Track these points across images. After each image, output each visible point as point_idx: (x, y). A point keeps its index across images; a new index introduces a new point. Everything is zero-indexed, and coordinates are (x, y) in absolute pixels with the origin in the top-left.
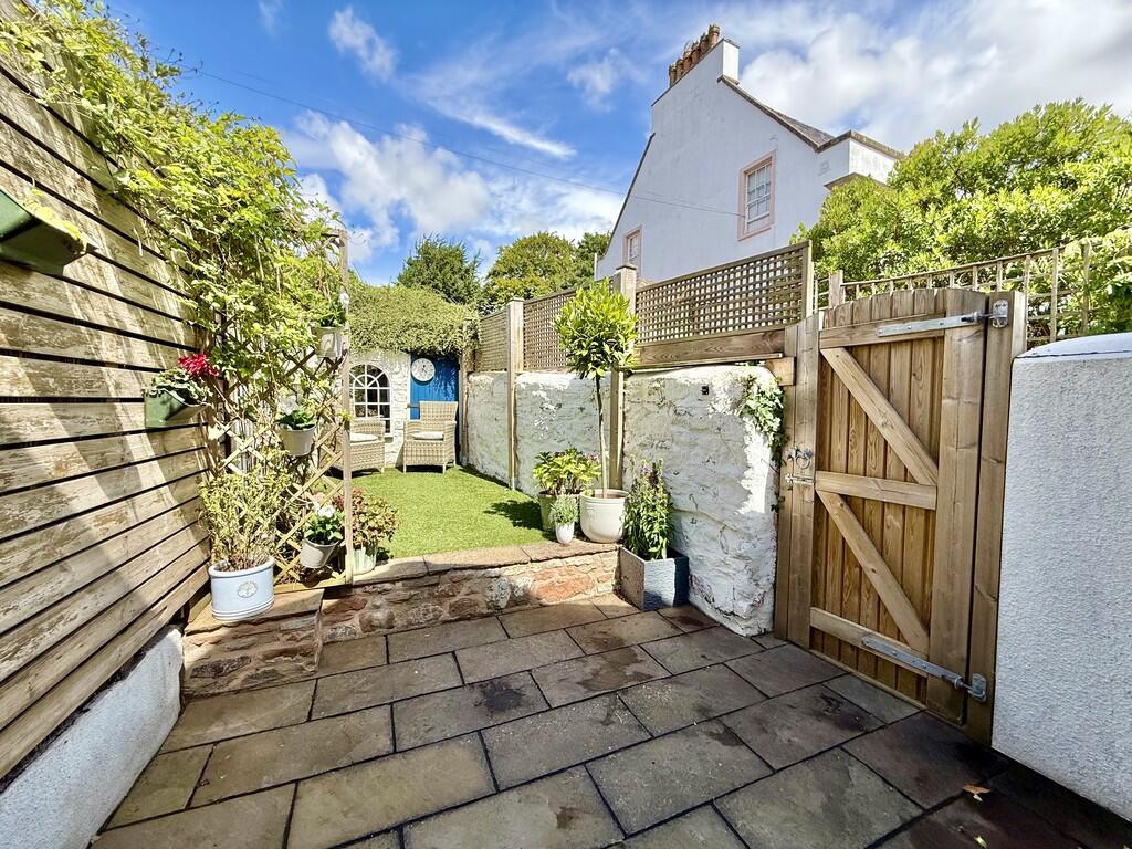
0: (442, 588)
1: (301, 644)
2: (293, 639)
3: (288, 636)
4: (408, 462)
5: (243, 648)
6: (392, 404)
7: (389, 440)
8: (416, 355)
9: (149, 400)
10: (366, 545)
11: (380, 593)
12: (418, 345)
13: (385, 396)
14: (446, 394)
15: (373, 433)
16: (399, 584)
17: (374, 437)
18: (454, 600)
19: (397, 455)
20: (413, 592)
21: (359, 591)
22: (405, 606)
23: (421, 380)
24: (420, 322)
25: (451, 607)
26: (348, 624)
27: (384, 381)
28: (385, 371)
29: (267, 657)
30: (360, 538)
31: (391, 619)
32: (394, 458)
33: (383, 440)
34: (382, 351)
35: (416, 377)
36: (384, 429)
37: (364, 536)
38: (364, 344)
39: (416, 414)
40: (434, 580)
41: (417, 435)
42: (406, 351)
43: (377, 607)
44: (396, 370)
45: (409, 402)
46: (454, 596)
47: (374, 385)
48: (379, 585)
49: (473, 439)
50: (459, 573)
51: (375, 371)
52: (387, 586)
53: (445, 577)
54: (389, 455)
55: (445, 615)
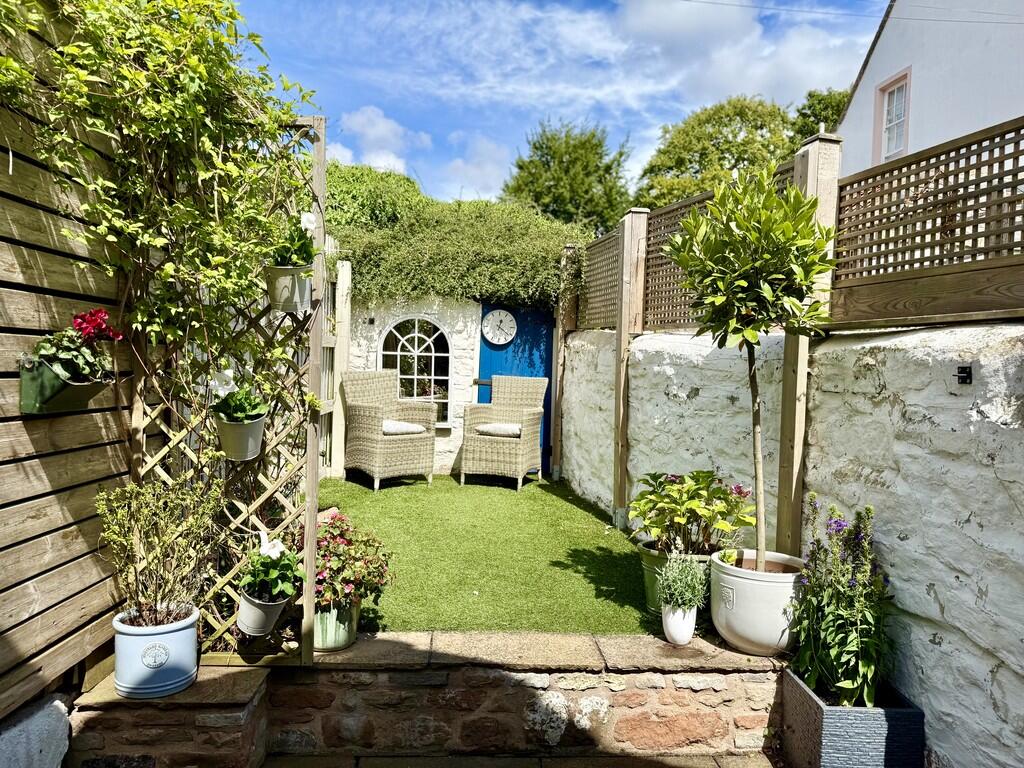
0: (450, 693)
1: (223, 751)
2: (209, 741)
3: (204, 737)
4: (468, 468)
5: (145, 743)
6: (452, 378)
7: (446, 432)
8: (489, 304)
9: (26, 376)
10: (338, 605)
11: (354, 686)
12: (491, 288)
13: (443, 366)
14: (532, 364)
15: (420, 422)
16: (383, 677)
17: (419, 427)
18: (472, 717)
19: (454, 456)
20: (404, 694)
21: (323, 678)
22: (391, 715)
23: (495, 341)
24: (496, 252)
25: (465, 726)
26: (305, 728)
27: (442, 344)
28: (444, 330)
29: (176, 761)
30: (328, 595)
31: (368, 731)
32: (449, 461)
33: (433, 433)
34: (438, 300)
35: (489, 337)
36: (434, 416)
37: (335, 592)
38: (414, 288)
39: (485, 394)
40: (438, 678)
41: (482, 428)
42: (474, 298)
43: (349, 709)
44: (460, 326)
45: (476, 376)
46: (470, 710)
47: (428, 349)
48: (352, 674)
49: (569, 437)
50: (480, 672)
51: (430, 329)
52: (365, 677)
53: (457, 676)
54: (442, 456)
55: (455, 741)
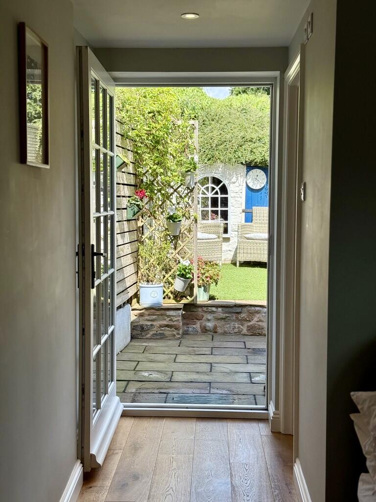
0: (243, 315)
1: (175, 323)
2: (171, 320)
3: (169, 319)
4: (241, 258)
5: (152, 321)
6: (230, 209)
7: (227, 240)
8: (250, 166)
9: (128, 208)
10: (204, 286)
11: (210, 312)
12: (252, 158)
13: (225, 202)
15: (214, 233)
16: (220, 309)
17: (214, 236)
18: (250, 324)
19: (232, 253)
20: (227, 315)
21: (200, 309)
22: (223, 322)
23: (254, 188)
24: (254, 136)
25: (248, 327)
26: (194, 326)
27: (224, 190)
28: (225, 182)
29: (161, 326)
30: (201, 282)
31: (215, 327)
32: (229, 256)
33: (221, 239)
34: (221, 165)
35: (250, 185)
36: (222, 230)
37: (203, 280)
38: (209, 160)
39: (249, 217)
40: (239, 310)
41: (247, 236)
42: (242, 163)
43: (209, 320)
44: (234, 179)
45: (244, 207)
46: (250, 321)
47: (217, 193)
48: (210, 308)
50: (253, 308)
51: (216, 181)
52: (214, 309)
53: (245, 309)
54: (227, 252)
55: (245, 331)
